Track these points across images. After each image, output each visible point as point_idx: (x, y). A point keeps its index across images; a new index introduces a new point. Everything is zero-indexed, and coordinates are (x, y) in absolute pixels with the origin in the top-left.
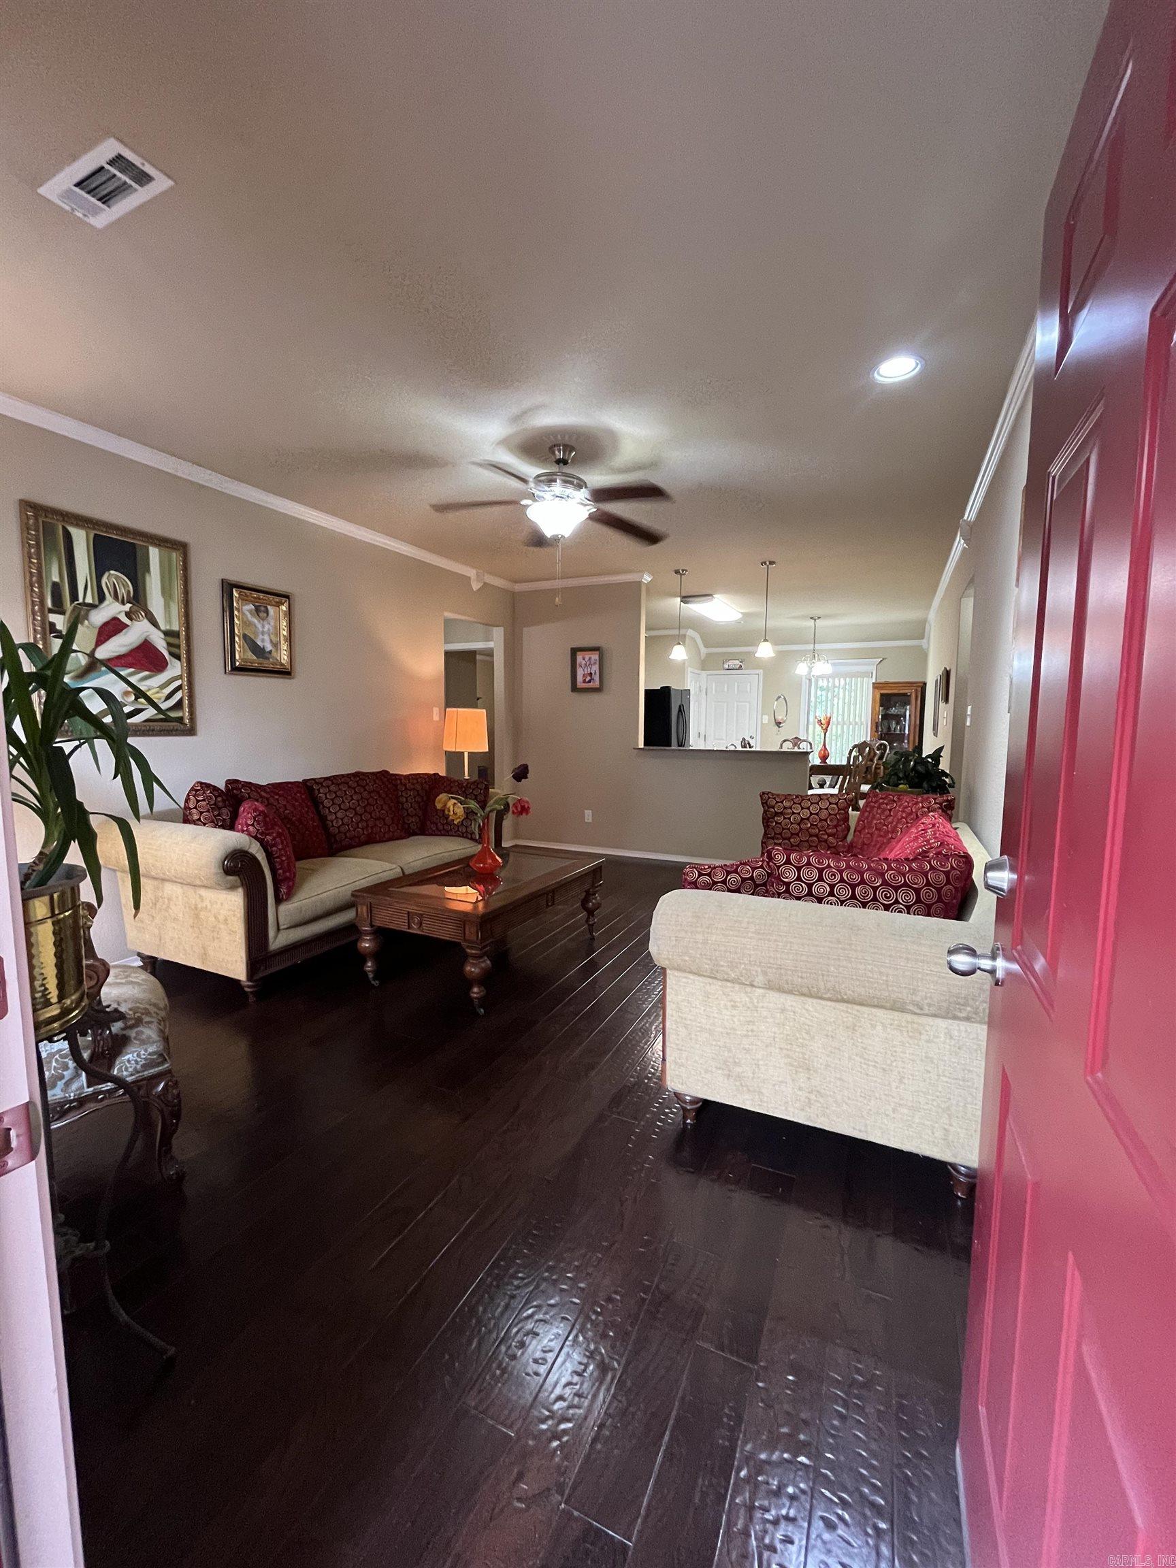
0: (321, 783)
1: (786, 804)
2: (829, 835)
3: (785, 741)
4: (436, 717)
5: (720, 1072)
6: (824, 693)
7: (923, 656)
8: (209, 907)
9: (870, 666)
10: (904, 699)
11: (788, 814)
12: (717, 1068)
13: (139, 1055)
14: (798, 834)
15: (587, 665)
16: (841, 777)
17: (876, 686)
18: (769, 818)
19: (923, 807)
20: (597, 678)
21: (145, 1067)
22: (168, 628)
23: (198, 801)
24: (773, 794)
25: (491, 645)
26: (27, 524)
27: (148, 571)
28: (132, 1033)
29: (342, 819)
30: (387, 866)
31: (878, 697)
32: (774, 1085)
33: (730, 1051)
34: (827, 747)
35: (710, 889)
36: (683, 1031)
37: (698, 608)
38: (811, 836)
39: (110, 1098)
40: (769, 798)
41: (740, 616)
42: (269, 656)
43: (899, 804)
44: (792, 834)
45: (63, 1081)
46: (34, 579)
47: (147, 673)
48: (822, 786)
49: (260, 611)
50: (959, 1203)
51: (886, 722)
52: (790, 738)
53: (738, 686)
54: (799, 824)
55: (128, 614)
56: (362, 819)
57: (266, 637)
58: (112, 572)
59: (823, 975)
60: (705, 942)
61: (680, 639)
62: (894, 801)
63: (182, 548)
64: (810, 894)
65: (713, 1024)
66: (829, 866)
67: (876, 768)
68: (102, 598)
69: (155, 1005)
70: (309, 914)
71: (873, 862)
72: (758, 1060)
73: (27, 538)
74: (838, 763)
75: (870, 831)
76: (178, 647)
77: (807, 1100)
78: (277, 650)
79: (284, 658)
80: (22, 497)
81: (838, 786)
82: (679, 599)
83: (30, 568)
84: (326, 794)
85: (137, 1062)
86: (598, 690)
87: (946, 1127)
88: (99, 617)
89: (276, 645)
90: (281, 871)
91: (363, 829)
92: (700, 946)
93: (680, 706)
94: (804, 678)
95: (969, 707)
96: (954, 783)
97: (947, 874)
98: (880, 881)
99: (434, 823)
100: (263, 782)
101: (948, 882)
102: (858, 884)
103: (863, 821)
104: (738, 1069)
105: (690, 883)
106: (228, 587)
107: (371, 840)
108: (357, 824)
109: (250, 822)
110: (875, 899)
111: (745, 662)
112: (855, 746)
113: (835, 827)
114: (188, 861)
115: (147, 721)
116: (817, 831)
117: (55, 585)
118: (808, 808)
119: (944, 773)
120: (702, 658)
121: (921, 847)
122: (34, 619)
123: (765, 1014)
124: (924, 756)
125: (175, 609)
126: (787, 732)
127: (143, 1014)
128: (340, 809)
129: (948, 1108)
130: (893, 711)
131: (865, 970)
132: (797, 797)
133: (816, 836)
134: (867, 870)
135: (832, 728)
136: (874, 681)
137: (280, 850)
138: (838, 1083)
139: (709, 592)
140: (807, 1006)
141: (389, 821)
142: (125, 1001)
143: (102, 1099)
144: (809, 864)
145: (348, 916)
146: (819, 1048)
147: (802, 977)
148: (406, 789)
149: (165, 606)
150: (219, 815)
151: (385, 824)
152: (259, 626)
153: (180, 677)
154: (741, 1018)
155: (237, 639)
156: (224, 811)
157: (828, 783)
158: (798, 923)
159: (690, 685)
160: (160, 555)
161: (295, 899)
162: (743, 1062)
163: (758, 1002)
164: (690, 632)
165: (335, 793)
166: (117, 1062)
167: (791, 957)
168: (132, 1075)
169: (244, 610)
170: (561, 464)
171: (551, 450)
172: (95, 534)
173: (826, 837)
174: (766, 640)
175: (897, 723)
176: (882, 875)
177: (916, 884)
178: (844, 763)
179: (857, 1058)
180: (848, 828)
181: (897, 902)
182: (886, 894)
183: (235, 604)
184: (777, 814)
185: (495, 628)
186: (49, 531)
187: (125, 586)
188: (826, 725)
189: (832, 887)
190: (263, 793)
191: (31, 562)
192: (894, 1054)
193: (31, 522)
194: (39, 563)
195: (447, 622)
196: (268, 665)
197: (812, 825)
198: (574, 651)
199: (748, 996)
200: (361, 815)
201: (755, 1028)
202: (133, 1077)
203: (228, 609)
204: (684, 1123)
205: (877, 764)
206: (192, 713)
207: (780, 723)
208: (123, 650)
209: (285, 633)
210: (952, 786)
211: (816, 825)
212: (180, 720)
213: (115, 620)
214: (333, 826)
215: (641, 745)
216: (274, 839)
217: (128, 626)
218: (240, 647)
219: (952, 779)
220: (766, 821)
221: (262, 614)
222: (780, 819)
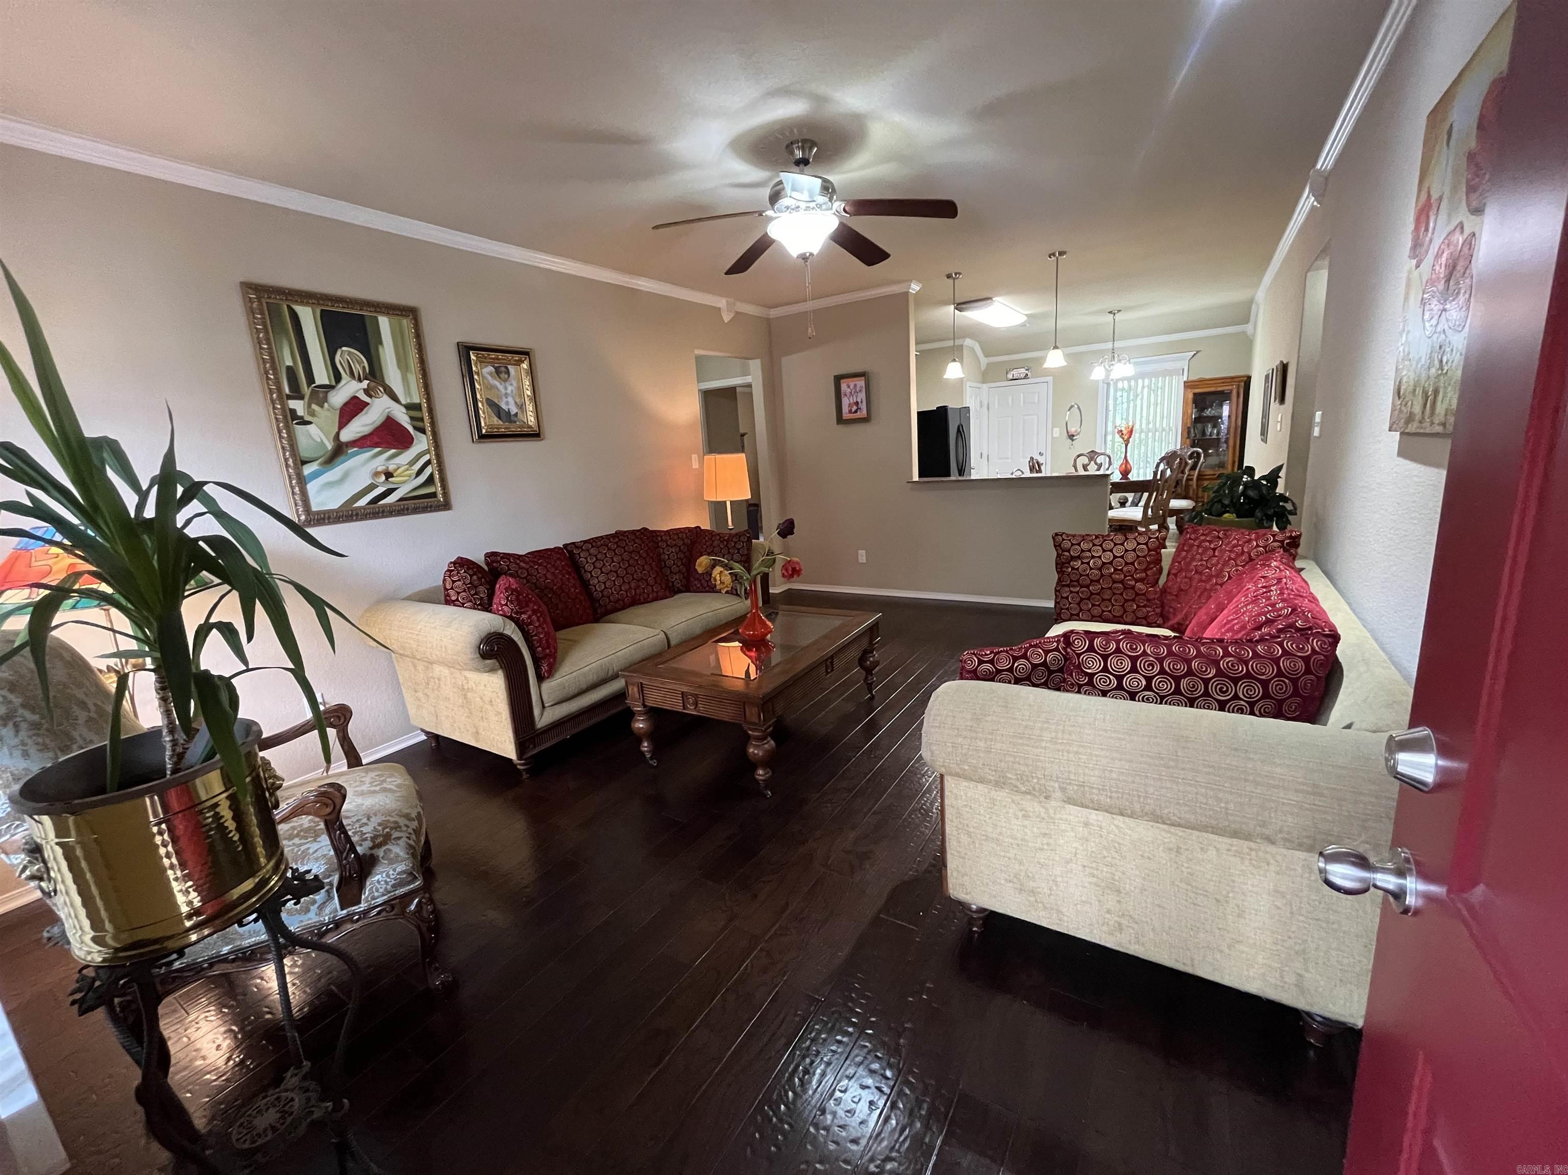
0: (581, 547)
1: (1084, 546)
2: (1137, 581)
3: (1079, 456)
4: (695, 465)
5: (1011, 885)
6: (1125, 394)
7: (1247, 343)
8: (475, 688)
9: (1181, 361)
10: (1223, 396)
11: (1087, 558)
12: (1006, 880)
13: (388, 876)
14: (1098, 581)
15: (853, 392)
16: (1146, 495)
17: (1188, 385)
18: (1063, 563)
19: (1258, 546)
20: (864, 406)
21: (395, 887)
22: (409, 401)
23: (454, 582)
24: (1068, 535)
25: (748, 379)
26: (251, 308)
27: (381, 343)
28: (380, 852)
29: (604, 583)
30: (649, 632)
31: (1191, 396)
32: (1076, 905)
33: (1021, 863)
34: (1129, 458)
35: (992, 680)
36: (964, 839)
37: (977, 315)
38: (1114, 582)
39: (364, 918)
40: (1063, 540)
41: (1025, 318)
42: (515, 419)
43: (1226, 541)
44: (1092, 581)
45: (316, 905)
46: (268, 365)
47: (393, 451)
48: (1123, 504)
49: (501, 372)
50: (1312, 1053)
51: (1199, 426)
52: (1085, 452)
53: (1024, 397)
54: (1100, 569)
55: (367, 392)
56: (624, 582)
57: (510, 400)
58: (344, 348)
59: (1139, 797)
60: (988, 751)
61: (955, 353)
62: (1219, 537)
63: (411, 313)
64: (1120, 687)
65: (1001, 833)
66: (1145, 653)
67: (1188, 480)
68: (338, 378)
69: (407, 817)
70: (573, 690)
71: (1203, 644)
72: (1056, 876)
73: (255, 323)
74: (1141, 479)
75: (1188, 575)
76: (422, 420)
77: (1116, 925)
78: (523, 412)
79: (531, 420)
80: (242, 279)
81: (1142, 503)
82: (952, 307)
83: (261, 353)
84: (586, 558)
85: (386, 882)
86: (866, 420)
87: (1299, 971)
88: (339, 398)
89: (521, 407)
90: (540, 649)
91: (626, 592)
92: (982, 755)
93: (959, 427)
94: (1101, 384)
95: (1318, 414)
96: (1295, 509)
97: (1306, 660)
98: (1214, 672)
99: (698, 579)
100: (522, 552)
101: (1308, 671)
102: (1184, 676)
103: (1180, 563)
104: (1032, 884)
105: (969, 672)
106: (465, 350)
107: (635, 602)
108: (620, 586)
109: (503, 603)
110: (1206, 694)
111: (1032, 368)
112: (1162, 460)
113: (1145, 570)
114: (446, 647)
115: (401, 500)
116: (1122, 576)
117: (289, 369)
118: (1111, 551)
119: (1283, 498)
120: (983, 368)
121: (1265, 614)
122: (274, 408)
123: (1063, 827)
124: (1256, 478)
125: (414, 378)
126: (1082, 446)
127: (392, 829)
128: (602, 572)
129: (1304, 951)
130: (1208, 412)
131: (1196, 793)
132: (1097, 537)
133: (1122, 582)
134: (1196, 657)
135: (1135, 435)
136: (1185, 379)
137: (537, 627)
138: (1157, 910)
139: (989, 296)
140: (1116, 822)
141: (651, 581)
142: (375, 815)
143: (358, 920)
144: (1118, 651)
145: (616, 686)
146: (1132, 869)
147: (1111, 797)
148: (667, 545)
149: (403, 379)
150: (476, 594)
151: (648, 585)
152: (501, 387)
153: (428, 451)
154: (1035, 830)
155: (480, 405)
156: (481, 589)
157: (1130, 500)
158: (1105, 731)
159: (969, 401)
160: (390, 324)
161: (557, 675)
162: (1037, 877)
163: (1055, 814)
164: (968, 342)
165: (596, 556)
166: (368, 883)
167: (1097, 773)
168: (383, 895)
169: (485, 372)
170: (802, 166)
171: (789, 147)
172: (322, 311)
173: (1133, 583)
174: (1056, 347)
175: (1214, 427)
176: (1216, 663)
177: (1263, 674)
178: (1150, 477)
179: (1183, 885)
180: (1160, 571)
181: (1236, 697)
182: (1221, 689)
183: (474, 368)
184: (1073, 558)
185: (750, 361)
186: (274, 312)
187: (360, 363)
188: (1127, 436)
189: (1149, 680)
190: (522, 564)
191: (261, 348)
192: (1232, 884)
193: (255, 305)
194: (270, 348)
195: (699, 359)
196: (514, 429)
197: (1115, 570)
198: (838, 379)
199: (1043, 807)
200: (623, 578)
201: (1051, 841)
202: (386, 897)
203: (468, 374)
204: (971, 930)
205: (1189, 475)
206: (444, 486)
207: (1073, 436)
208: (367, 430)
209: (529, 393)
210: (1293, 513)
211: (1121, 570)
212: (434, 495)
213: (355, 398)
214: (596, 590)
215: (916, 478)
216: (529, 617)
217: (368, 404)
218: (484, 413)
219: (1294, 504)
220: (1061, 566)
221: (504, 376)
222: (1077, 564)
